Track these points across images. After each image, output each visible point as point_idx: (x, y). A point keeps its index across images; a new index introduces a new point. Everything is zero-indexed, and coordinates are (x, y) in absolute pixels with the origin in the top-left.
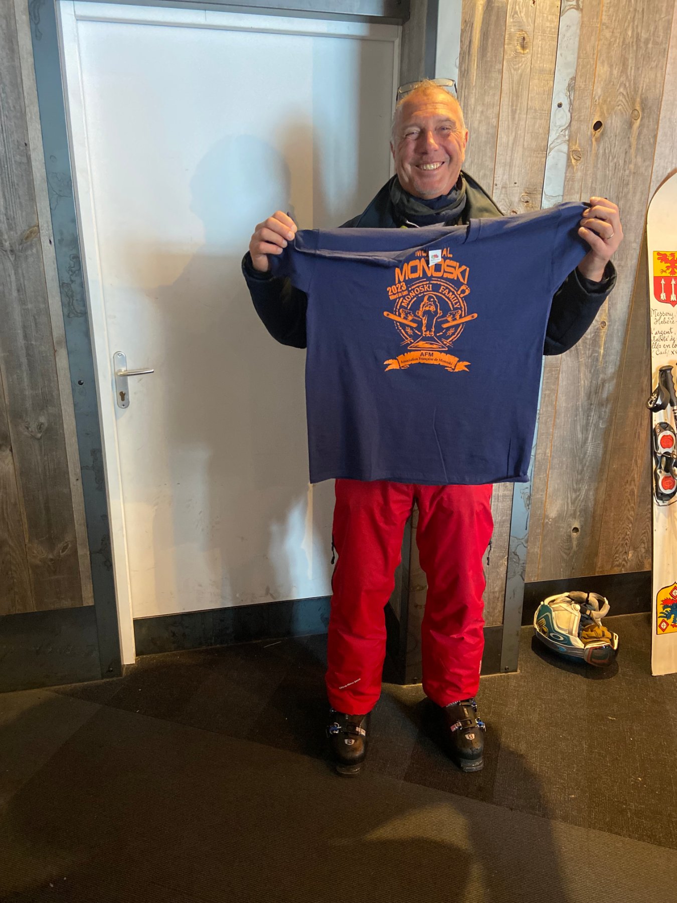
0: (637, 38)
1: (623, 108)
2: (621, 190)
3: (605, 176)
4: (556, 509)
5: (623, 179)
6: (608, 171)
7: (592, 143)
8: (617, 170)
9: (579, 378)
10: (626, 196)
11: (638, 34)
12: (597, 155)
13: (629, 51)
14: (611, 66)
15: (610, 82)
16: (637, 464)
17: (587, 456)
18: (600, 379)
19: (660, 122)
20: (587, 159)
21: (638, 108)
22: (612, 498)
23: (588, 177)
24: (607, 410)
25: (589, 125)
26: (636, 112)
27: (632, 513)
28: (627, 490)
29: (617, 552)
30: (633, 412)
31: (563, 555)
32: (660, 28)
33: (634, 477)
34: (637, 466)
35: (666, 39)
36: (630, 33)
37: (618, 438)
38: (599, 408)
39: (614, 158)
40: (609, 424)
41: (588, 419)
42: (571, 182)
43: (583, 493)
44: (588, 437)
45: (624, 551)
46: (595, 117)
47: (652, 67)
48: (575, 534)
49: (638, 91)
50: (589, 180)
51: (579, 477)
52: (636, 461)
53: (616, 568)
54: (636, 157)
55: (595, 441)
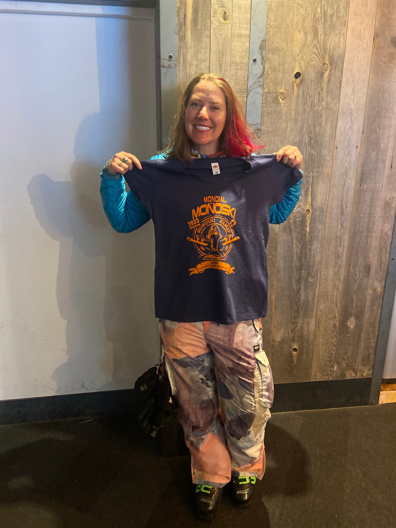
0: (325, 14)
1: (316, 63)
2: (317, 120)
3: (304, 110)
4: (280, 336)
5: (318, 112)
6: (307, 107)
7: (294, 87)
8: (313, 106)
9: (292, 248)
10: (320, 124)
11: (325, 11)
12: (298, 96)
13: (319, 23)
14: (306, 34)
15: (305, 45)
16: (337, 306)
17: (301, 301)
18: (307, 248)
19: (344, 72)
20: (290, 99)
21: (327, 63)
22: (320, 329)
23: (292, 111)
24: (314, 270)
25: (291, 76)
26: (325, 66)
27: (335, 339)
28: (331, 324)
29: (325, 366)
30: (333, 271)
31: (287, 366)
32: (341, 6)
33: (336, 315)
34: (337, 308)
35: (346, 14)
36: (319, 10)
37: (322, 288)
38: (308, 268)
39: (310, 98)
40: (315, 279)
41: (300, 276)
42: (280, 115)
43: (299, 325)
44: (301, 287)
45: (331, 365)
46: (295, 70)
47: (336, 34)
48: (295, 353)
49: (326, 51)
50: (293, 113)
51: (296, 314)
52: (336, 304)
53: (325, 377)
54: (327, 97)
55: (306, 290)
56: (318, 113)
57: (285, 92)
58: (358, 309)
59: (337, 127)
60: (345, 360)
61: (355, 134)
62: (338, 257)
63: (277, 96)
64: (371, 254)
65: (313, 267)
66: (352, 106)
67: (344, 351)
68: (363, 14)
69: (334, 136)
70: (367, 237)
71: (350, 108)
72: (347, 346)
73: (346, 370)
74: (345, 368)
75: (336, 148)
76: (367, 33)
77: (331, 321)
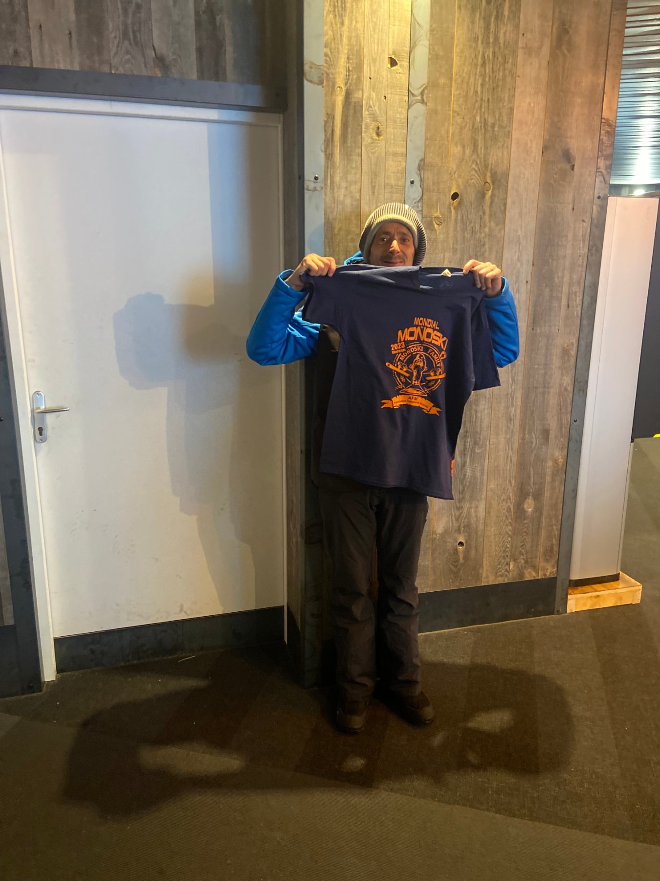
0: (485, 123)
1: (476, 181)
2: (480, 248)
3: (464, 237)
4: (442, 526)
6: (467, 233)
7: (451, 211)
8: (474, 233)
10: (483, 254)
11: (485, 119)
12: (456, 221)
13: (478, 134)
14: (463, 147)
15: (463, 160)
16: (511, 483)
17: (466, 478)
18: (473, 410)
19: (509, 192)
20: (447, 224)
21: (489, 181)
22: (492, 515)
23: (450, 239)
24: (481, 437)
25: (448, 197)
26: (487, 185)
27: (510, 527)
28: (504, 507)
29: (499, 563)
30: (504, 438)
31: (452, 567)
32: (504, 114)
33: (510, 496)
34: (511, 486)
35: (510, 123)
36: (478, 119)
37: (492, 461)
38: (474, 435)
39: (471, 223)
40: (483, 449)
41: (465, 445)
42: (435, 244)
43: (465, 511)
44: (466, 461)
45: (505, 563)
46: (452, 190)
47: (499, 147)
48: (461, 548)
49: (488, 167)
50: (451, 242)
51: (461, 496)
52: (510, 481)
53: (499, 578)
54: (490, 222)
55: (473, 465)
56: (481, 241)
57: (441, 216)
58: (537, 487)
59: (503, 258)
60: (523, 555)
61: (524, 266)
62: (510, 419)
63: (432, 221)
64: (549, 416)
65: (480, 434)
66: (519, 232)
67: (521, 542)
68: (529, 123)
70: (544, 393)
71: (518, 235)
72: (525, 536)
73: (525, 567)
74: (523, 566)
76: (534, 146)
77: (504, 504)
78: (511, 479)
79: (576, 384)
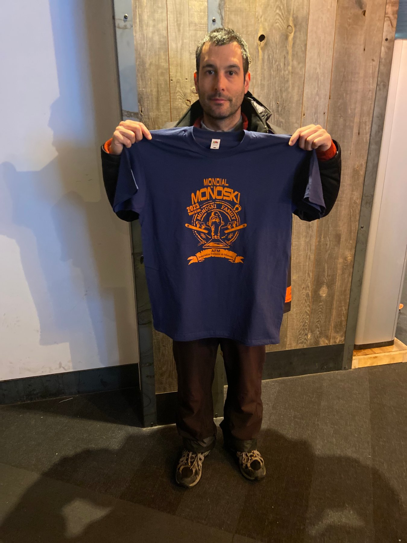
1: (280, 25)
2: (284, 85)
3: (270, 75)
6: (273, 71)
7: (259, 51)
8: (279, 71)
10: (287, 89)
12: (263, 59)
15: (268, 5)
16: (309, 276)
19: (308, 34)
20: (255, 63)
21: (291, 25)
22: (294, 299)
23: (258, 76)
25: (256, 38)
26: (290, 28)
27: (308, 308)
28: (304, 293)
29: (300, 334)
30: (304, 241)
33: (308, 285)
34: (310, 278)
37: (295, 259)
39: (276, 61)
45: (305, 334)
46: (259, 32)
49: (290, 12)
50: (259, 78)
52: (309, 274)
53: (300, 345)
54: (292, 61)
56: (285, 78)
58: (330, 278)
59: (304, 92)
60: (318, 328)
61: (322, 100)
64: (341, 224)
66: (318, 70)
67: (317, 319)
69: (301, 102)
71: (317, 72)
72: (320, 315)
73: (320, 337)
74: (319, 335)
75: (304, 115)
77: (304, 291)
78: (310, 272)
79: (364, 198)
